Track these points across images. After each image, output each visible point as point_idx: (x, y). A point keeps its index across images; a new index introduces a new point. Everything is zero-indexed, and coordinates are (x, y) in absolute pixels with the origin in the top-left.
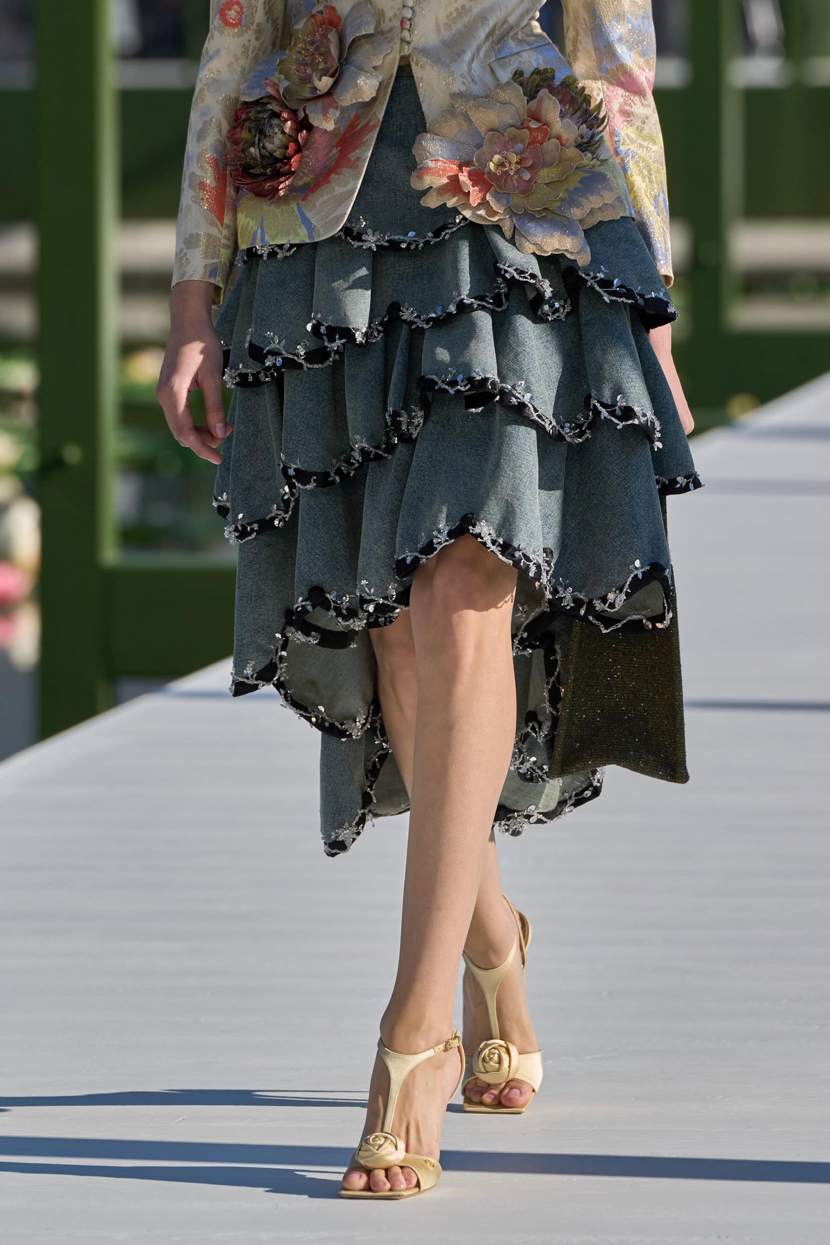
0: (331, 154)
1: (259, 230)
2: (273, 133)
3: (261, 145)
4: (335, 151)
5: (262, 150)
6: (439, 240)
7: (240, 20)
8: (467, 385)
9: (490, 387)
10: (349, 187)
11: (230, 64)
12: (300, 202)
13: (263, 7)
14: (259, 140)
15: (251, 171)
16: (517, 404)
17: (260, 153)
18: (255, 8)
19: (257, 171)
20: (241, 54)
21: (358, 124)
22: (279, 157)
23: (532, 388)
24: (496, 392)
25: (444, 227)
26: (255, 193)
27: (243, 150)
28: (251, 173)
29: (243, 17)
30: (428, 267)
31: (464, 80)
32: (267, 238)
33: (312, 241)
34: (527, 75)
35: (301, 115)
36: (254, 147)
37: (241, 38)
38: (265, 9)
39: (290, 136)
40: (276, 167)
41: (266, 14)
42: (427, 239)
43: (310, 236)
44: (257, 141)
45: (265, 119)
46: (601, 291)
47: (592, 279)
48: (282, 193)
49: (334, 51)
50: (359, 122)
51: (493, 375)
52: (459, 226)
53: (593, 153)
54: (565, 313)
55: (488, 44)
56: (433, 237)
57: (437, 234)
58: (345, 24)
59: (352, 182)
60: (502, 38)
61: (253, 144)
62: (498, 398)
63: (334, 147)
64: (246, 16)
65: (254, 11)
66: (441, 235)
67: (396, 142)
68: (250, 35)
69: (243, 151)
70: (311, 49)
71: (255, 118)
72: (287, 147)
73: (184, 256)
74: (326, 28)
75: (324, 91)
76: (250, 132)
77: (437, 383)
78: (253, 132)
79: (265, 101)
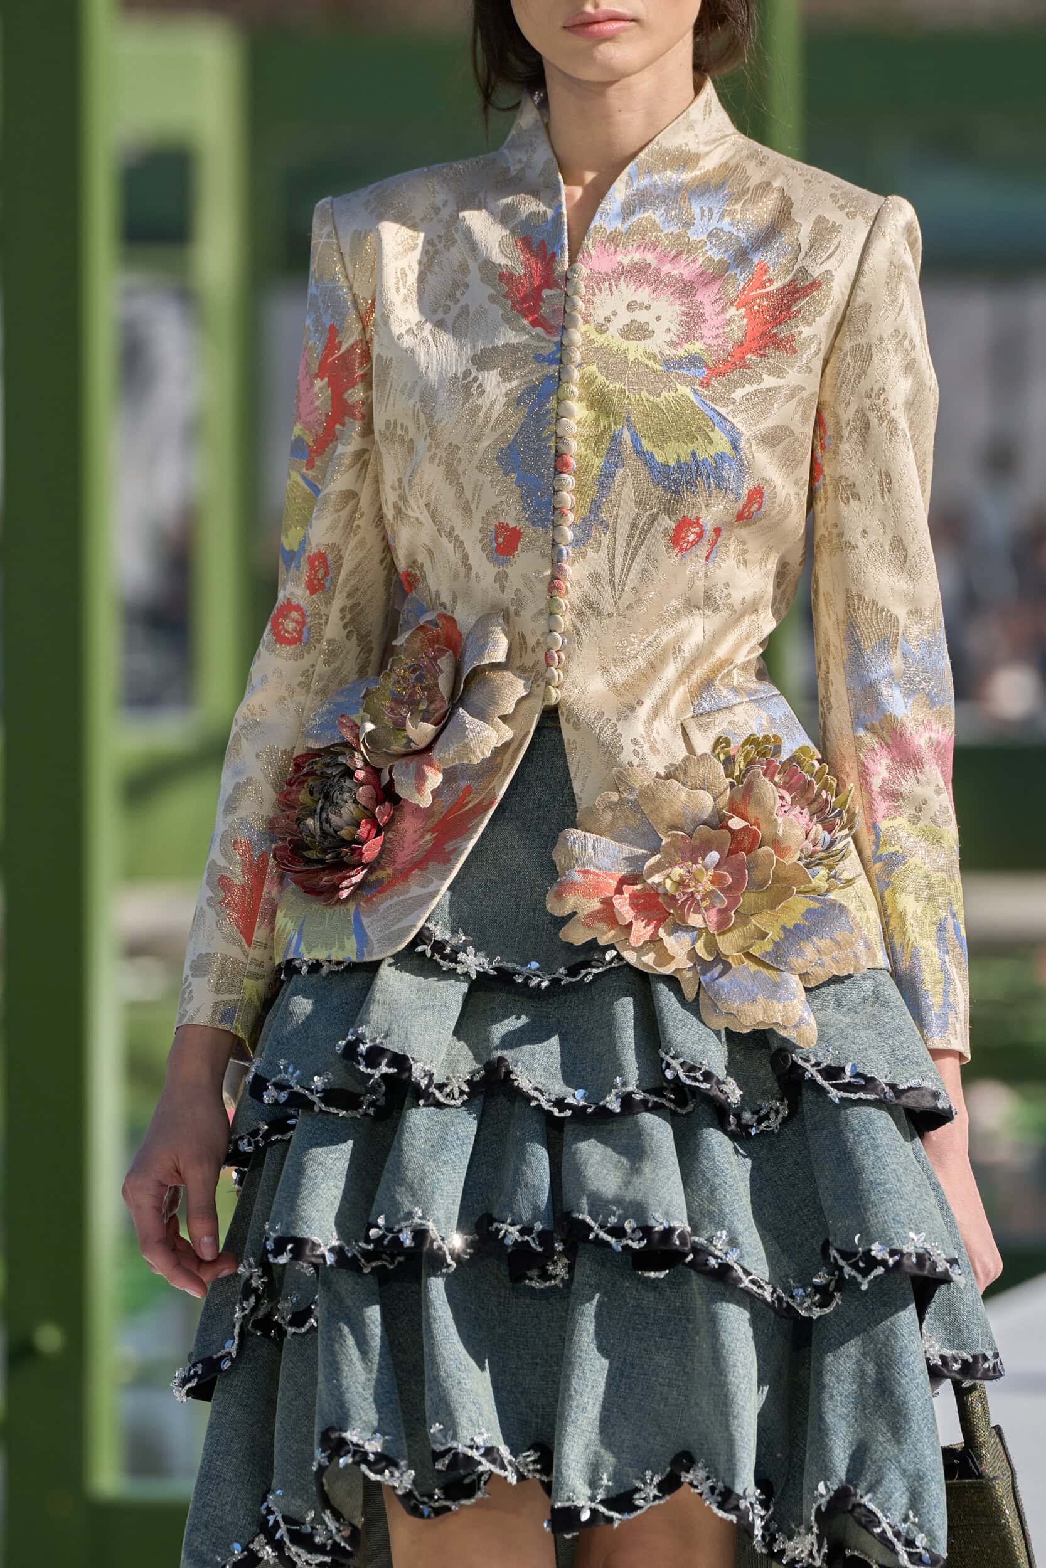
0: (421, 842)
1: (296, 936)
2: (343, 800)
3: (324, 816)
4: (428, 837)
5: (324, 823)
6: (574, 980)
7: (300, 633)
8: (641, 1239)
9: (678, 1243)
10: (431, 889)
11: (281, 700)
12: (362, 903)
13: (340, 615)
14: (322, 809)
15: (305, 853)
16: (717, 1266)
17: (321, 829)
18: (324, 618)
19: (312, 854)
20: (299, 685)
21: (468, 803)
22: (347, 838)
23: (740, 1239)
24: (686, 1249)
25: (587, 964)
26: (304, 887)
27: (298, 819)
28: (304, 856)
29: (305, 629)
30: (559, 1022)
31: (636, 748)
32: (302, 948)
33: (360, 960)
34: (736, 743)
35: (385, 779)
36: (314, 819)
37: (300, 661)
38: (342, 618)
39: (365, 808)
40: (340, 853)
41: (345, 627)
42: (556, 976)
43: (360, 952)
44: (318, 810)
45: (335, 776)
46: (826, 1084)
47: (813, 1066)
48: (344, 894)
49: (444, 685)
50: (469, 799)
51: (681, 1224)
52: (608, 967)
53: (831, 868)
54: (779, 1120)
55: (682, 691)
56: (566, 975)
57: (573, 971)
58: (465, 645)
59: (436, 882)
60: (707, 684)
61: (312, 814)
62: (691, 1257)
63: (428, 831)
64: (309, 629)
65: (322, 621)
66: (579, 973)
67: (530, 827)
68: (315, 659)
69: (299, 821)
70: (412, 678)
71: (322, 773)
72: (358, 826)
73: (187, 988)
74: (439, 648)
75: (422, 745)
76: (311, 793)
77: (591, 1229)
78: (316, 795)
79: (338, 749)
